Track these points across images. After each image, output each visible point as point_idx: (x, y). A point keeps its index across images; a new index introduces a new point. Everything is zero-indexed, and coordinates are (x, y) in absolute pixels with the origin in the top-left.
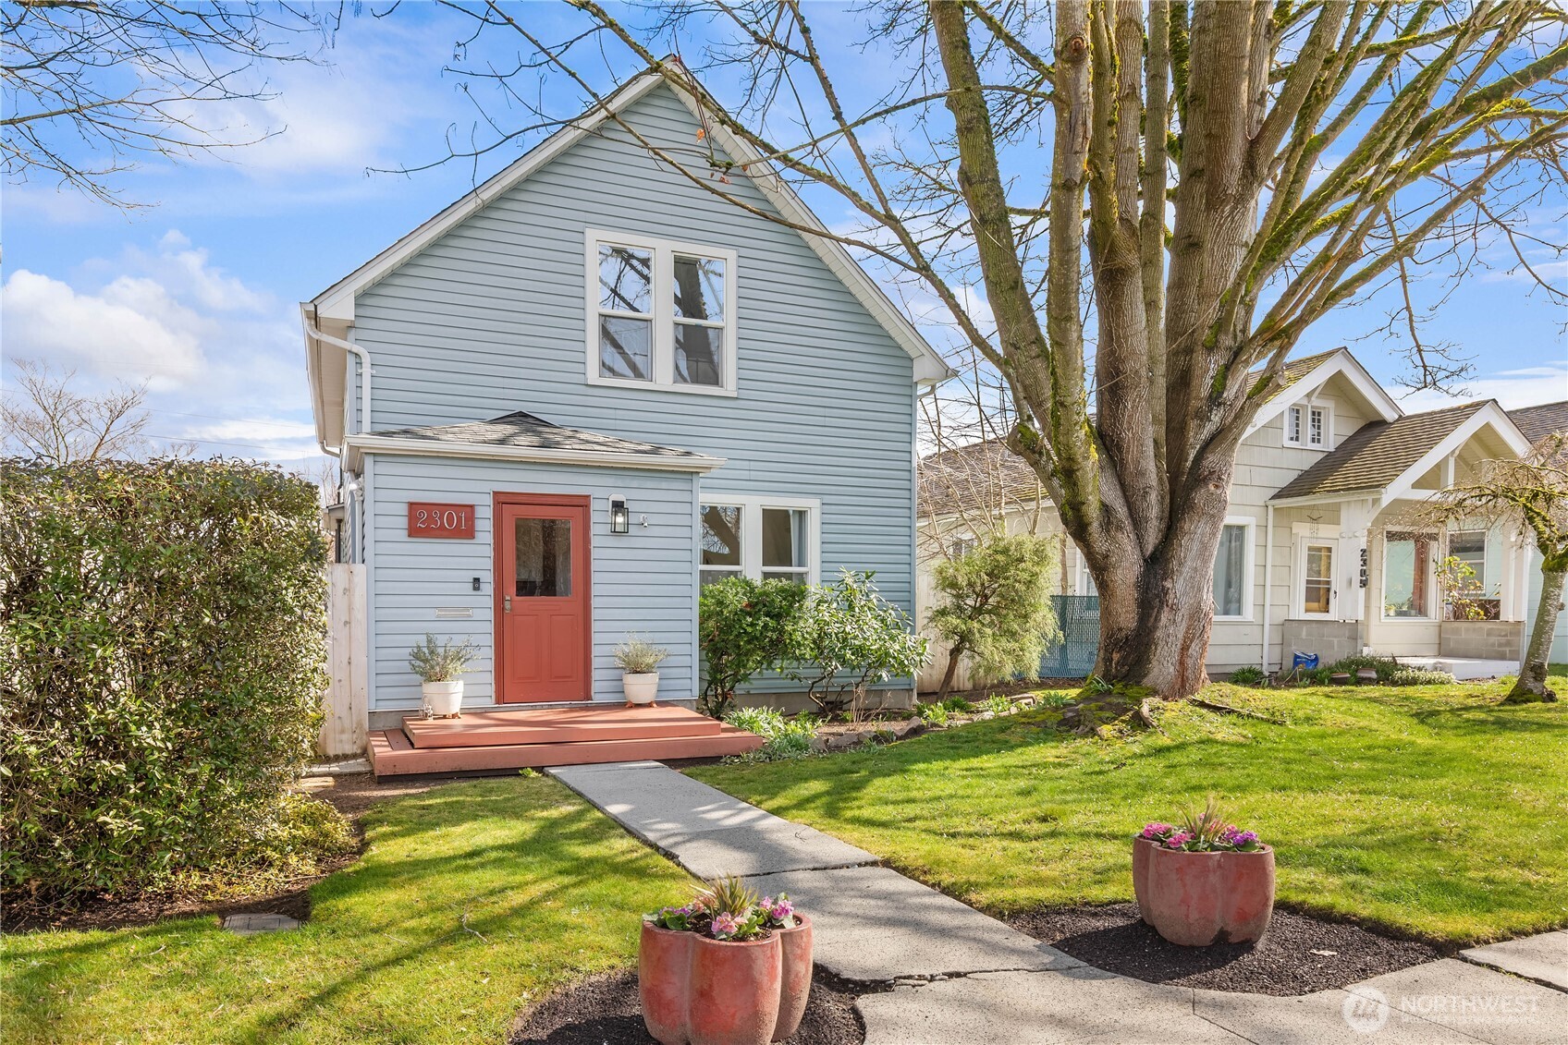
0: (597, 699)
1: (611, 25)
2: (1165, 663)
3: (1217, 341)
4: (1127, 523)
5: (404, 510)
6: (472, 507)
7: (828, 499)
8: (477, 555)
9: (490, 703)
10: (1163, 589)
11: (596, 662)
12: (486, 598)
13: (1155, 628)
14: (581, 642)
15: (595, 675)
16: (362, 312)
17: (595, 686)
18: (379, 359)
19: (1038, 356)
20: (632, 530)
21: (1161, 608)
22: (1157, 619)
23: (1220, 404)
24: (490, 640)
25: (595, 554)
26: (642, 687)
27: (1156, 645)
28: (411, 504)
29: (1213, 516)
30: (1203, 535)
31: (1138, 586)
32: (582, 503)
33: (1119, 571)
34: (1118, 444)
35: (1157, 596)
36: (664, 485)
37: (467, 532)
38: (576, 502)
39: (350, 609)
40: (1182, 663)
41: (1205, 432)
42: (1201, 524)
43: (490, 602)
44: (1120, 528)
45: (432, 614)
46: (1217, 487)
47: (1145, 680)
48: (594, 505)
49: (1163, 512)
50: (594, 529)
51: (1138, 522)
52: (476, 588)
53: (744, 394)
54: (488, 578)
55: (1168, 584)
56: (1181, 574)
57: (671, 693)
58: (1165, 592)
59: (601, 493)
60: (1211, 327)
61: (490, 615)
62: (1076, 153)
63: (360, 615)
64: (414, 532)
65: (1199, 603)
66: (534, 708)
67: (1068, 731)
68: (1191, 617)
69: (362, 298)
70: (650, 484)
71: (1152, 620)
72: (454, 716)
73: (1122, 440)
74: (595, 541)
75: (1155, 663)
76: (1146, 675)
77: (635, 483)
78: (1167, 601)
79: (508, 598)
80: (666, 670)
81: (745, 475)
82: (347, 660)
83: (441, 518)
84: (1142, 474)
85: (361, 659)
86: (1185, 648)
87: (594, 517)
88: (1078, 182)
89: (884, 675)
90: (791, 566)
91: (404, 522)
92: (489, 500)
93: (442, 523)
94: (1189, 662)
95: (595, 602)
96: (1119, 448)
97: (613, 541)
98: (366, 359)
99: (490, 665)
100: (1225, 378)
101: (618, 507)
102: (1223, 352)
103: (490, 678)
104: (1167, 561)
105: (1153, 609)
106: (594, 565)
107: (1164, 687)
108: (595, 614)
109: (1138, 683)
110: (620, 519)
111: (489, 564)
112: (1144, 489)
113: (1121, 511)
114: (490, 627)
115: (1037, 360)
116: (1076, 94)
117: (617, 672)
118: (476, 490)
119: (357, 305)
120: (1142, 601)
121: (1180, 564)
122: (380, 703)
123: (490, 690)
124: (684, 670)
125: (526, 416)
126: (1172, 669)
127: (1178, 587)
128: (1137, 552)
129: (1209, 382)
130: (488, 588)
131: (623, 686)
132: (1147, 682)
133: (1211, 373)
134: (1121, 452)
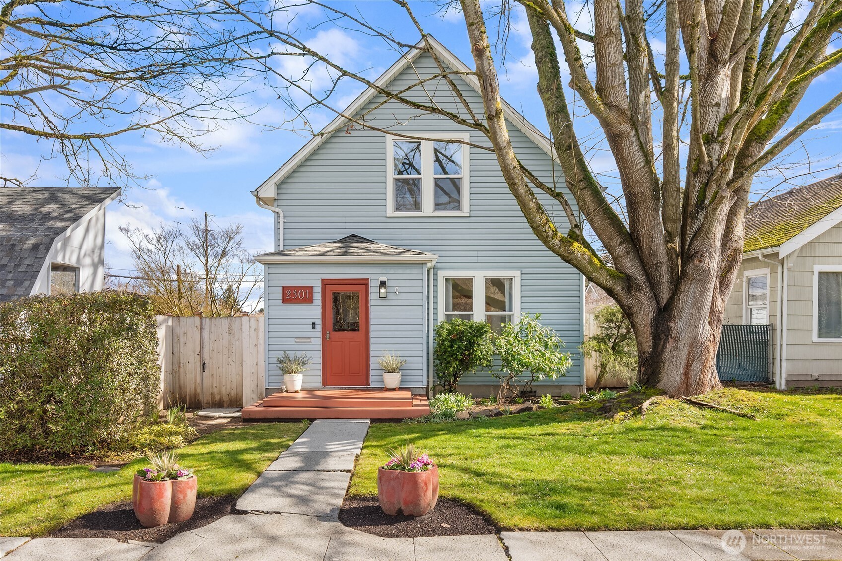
0: (373, 385)
1: (321, 58)
2: (672, 375)
3: (699, 168)
4: (645, 287)
5: (280, 290)
6: (311, 287)
7: (525, 271)
8: (314, 311)
9: (320, 385)
10: (668, 328)
11: (372, 366)
12: (318, 333)
13: (663, 352)
14: (364, 355)
15: (372, 373)
16: (280, 192)
17: (372, 379)
18: (288, 214)
19: (585, 188)
20: (390, 296)
21: (667, 339)
22: (664, 347)
23: (703, 209)
24: (320, 354)
25: (371, 309)
26: (392, 380)
27: (664, 363)
28: (284, 287)
29: (700, 280)
30: (695, 292)
31: (651, 325)
32: (365, 283)
33: (639, 316)
34: (637, 238)
35: (664, 332)
36: (408, 271)
37: (309, 300)
38: (362, 282)
39: (257, 338)
40: (686, 374)
41: (695, 226)
42: (693, 286)
43: (320, 335)
44: (639, 289)
45: (293, 341)
46: (700, 261)
47: (658, 385)
48: (371, 284)
49: (673, 278)
50: (371, 296)
51: (654, 286)
52: (314, 328)
53: (473, 214)
54: (319, 322)
55: (672, 324)
56: (681, 317)
57: (412, 383)
58: (669, 329)
59: (375, 276)
60: (695, 160)
61: (320, 341)
62: (490, 100)
63: (261, 341)
64: (285, 301)
65: (696, 336)
66: (341, 389)
67: (601, 414)
68: (691, 345)
69: (279, 186)
70: (400, 271)
71: (660, 347)
72: (296, 392)
73: (639, 235)
74: (371, 302)
75: (664, 374)
76: (658, 382)
77: (392, 271)
78: (671, 335)
79: (328, 333)
80: (404, 371)
81: (474, 260)
82: (255, 363)
83: (297, 293)
84: (654, 255)
85: (262, 363)
86: (688, 365)
87: (371, 290)
88: (495, 115)
89: (541, 377)
90: (505, 311)
91: (280, 296)
92: (320, 283)
93: (298, 296)
94: (692, 374)
95: (371, 334)
96: (639, 240)
97: (380, 302)
98: (282, 215)
99: (320, 367)
100: (705, 191)
101: (383, 284)
102: (704, 175)
103: (320, 373)
104: (672, 310)
105: (661, 340)
106: (371, 315)
107: (671, 390)
108: (372, 341)
109: (654, 387)
110: (383, 290)
111: (320, 315)
112: (656, 264)
113: (640, 277)
114: (320, 347)
115: (584, 191)
116: (483, 71)
117: (381, 371)
118: (313, 279)
119: (278, 189)
120: (655, 335)
121: (679, 311)
122: (270, 384)
123: (320, 379)
124: (419, 371)
125: (356, 236)
126: (677, 379)
127: (679, 326)
128: (654, 303)
129: (696, 194)
130: (319, 328)
131: (383, 379)
132: (660, 386)
133: (697, 189)
134: (640, 243)
